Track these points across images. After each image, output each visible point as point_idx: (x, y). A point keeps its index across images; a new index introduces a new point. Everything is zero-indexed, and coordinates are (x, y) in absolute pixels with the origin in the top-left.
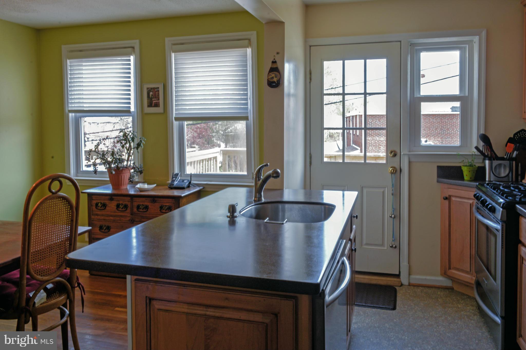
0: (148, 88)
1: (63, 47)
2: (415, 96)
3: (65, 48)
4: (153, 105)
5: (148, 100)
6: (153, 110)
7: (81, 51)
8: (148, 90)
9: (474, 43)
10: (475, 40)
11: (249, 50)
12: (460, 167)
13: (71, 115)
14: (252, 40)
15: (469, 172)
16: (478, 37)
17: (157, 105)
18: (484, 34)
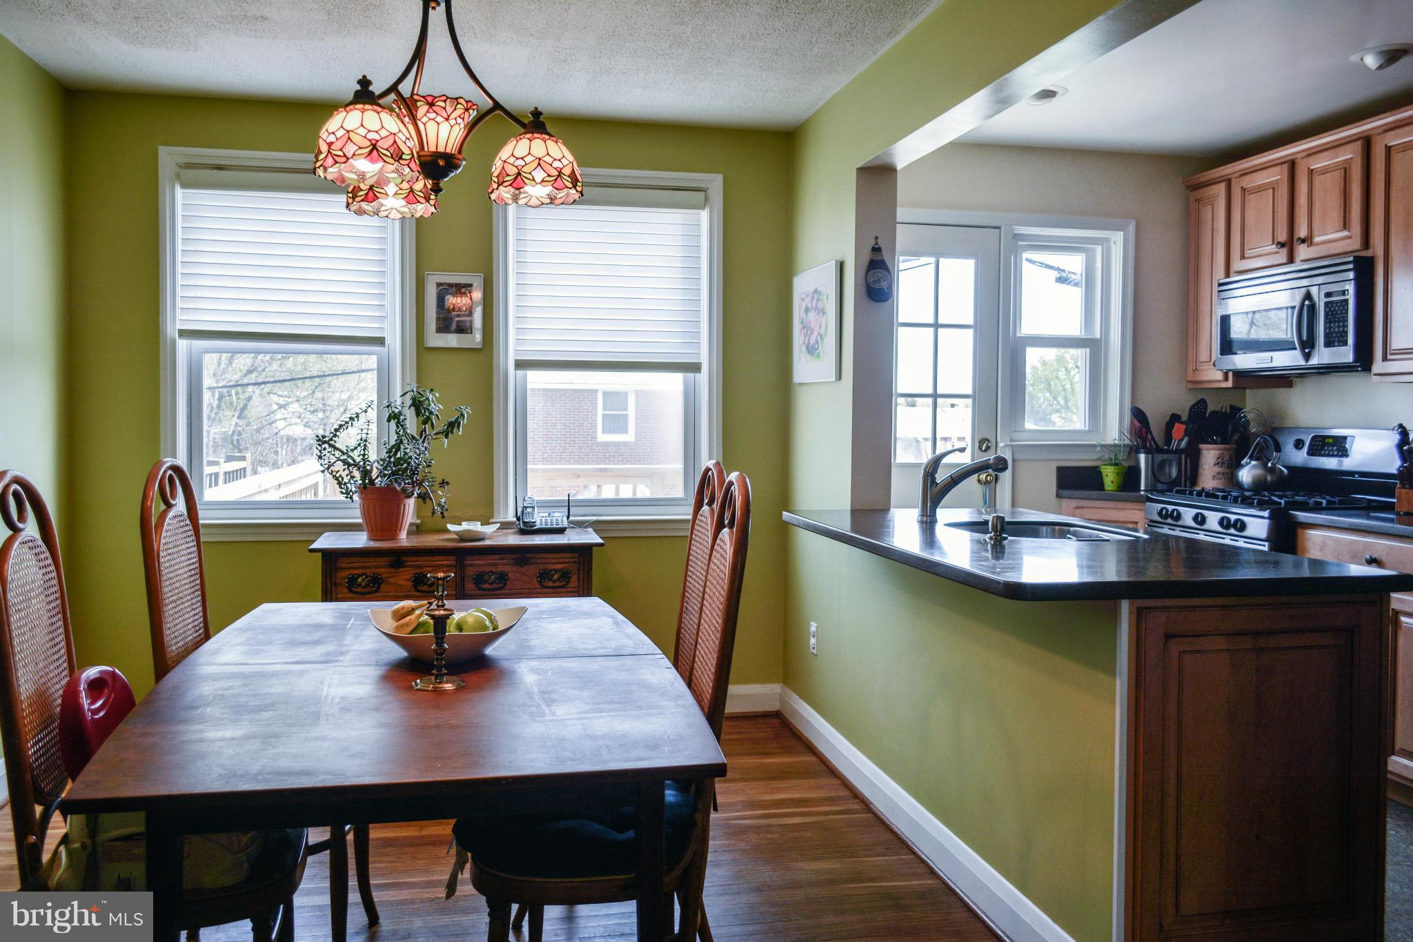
0: (439, 285)
1: (163, 151)
2: (1017, 335)
3: (169, 157)
4: (454, 326)
5: (438, 313)
6: (452, 340)
7: (220, 168)
8: (440, 291)
9: (1112, 244)
10: (1113, 238)
11: (704, 215)
12: (1098, 467)
13: (182, 345)
14: (710, 192)
15: (1118, 475)
16: (1122, 233)
17: (463, 329)
18: (1132, 227)
